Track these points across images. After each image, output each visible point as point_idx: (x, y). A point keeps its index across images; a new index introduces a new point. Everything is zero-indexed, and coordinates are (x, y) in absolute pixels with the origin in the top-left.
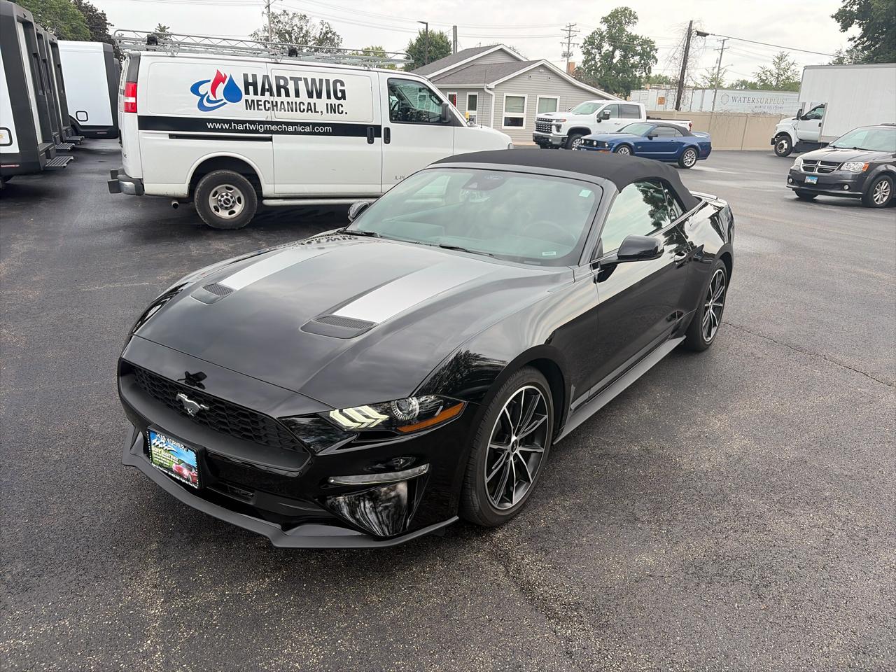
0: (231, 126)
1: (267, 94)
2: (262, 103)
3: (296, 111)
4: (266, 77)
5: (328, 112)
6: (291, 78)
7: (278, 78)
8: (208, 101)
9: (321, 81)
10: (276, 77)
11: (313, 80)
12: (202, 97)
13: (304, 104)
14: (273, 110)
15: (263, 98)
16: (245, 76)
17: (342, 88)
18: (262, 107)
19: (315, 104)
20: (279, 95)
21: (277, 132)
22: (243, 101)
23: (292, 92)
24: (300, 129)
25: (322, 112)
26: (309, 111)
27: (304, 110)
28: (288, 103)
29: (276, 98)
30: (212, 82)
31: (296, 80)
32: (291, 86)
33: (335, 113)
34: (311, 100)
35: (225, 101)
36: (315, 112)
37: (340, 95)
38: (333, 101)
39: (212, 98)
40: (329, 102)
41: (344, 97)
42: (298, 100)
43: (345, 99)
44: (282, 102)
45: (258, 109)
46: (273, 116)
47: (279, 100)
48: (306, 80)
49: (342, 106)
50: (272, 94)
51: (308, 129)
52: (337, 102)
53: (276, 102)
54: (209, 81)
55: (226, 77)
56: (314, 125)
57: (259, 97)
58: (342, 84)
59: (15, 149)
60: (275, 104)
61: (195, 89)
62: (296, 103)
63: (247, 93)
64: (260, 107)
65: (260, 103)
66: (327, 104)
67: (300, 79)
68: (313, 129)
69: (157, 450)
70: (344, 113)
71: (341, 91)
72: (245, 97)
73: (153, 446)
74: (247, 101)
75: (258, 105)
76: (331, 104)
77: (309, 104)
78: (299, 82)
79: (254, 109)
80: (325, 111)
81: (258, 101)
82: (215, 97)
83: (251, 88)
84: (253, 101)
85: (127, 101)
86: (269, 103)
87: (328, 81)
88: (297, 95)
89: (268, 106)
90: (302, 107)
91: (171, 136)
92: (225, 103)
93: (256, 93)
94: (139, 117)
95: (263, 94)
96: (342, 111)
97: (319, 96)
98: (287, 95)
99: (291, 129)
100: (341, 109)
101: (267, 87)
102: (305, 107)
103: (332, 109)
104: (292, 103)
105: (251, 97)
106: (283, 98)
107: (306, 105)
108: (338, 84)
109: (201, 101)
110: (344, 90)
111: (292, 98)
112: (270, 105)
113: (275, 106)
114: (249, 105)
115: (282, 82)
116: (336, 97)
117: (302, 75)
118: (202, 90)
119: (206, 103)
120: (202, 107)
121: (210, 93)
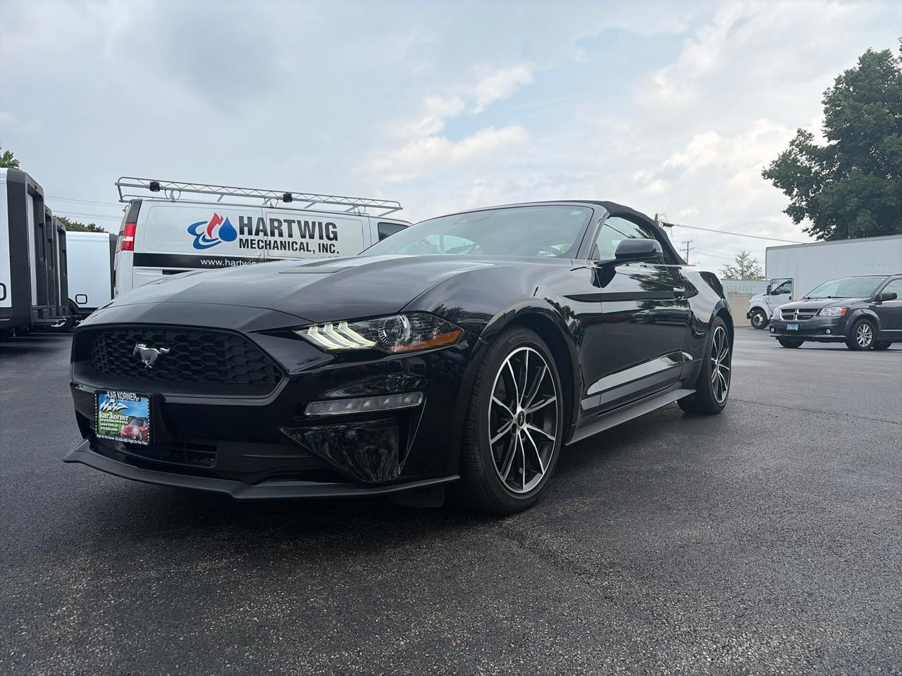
0: (224, 262)
1: (262, 234)
2: (256, 242)
3: (289, 250)
4: (261, 220)
5: (320, 251)
6: (285, 221)
7: (272, 221)
8: (204, 239)
9: (314, 223)
10: (270, 219)
11: (306, 223)
12: (198, 236)
13: (296, 244)
14: (266, 248)
15: (257, 238)
16: (241, 218)
17: (334, 230)
18: (256, 246)
19: (307, 243)
20: (273, 234)
22: (237, 240)
23: (285, 232)
25: (314, 251)
26: (302, 250)
27: (297, 249)
28: (281, 242)
29: (270, 238)
30: (209, 223)
31: (290, 222)
32: (285, 227)
33: (327, 252)
34: (303, 240)
35: (220, 240)
36: (308, 250)
37: (332, 236)
38: (325, 241)
39: (208, 237)
40: (321, 242)
41: (335, 238)
42: (291, 240)
43: (336, 240)
44: (275, 242)
45: (252, 247)
46: (266, 254)
47: (272, 239)
48: (299, 222)
49: (334, 246)
50: (266, 234)
52: (329, 242)
53: (270, 241)
54: (206, 222)
55: (222, 218)
57: (253, 237)
58: (334, 226)
59: (7, 303)
60: (268, 243)
61: (192, 230)
62: (289, 242)
63: (242, 232)
64: (254, 246)
65: (254, 242)
66: (319, 244)
67: (294, 221)
69: (106, 415)
70: (336, 252)
71: (332, 232)
72: (239, 236)
73: (100, 413)
74: (241, 240)
75: (252, 244)
76: (323, 244)
77: (302, 243)
78: (293, 224)
79: (248, 247)
80: (317, 251)
81: (252, 240)
82: (210, 236)
83: (246, 229)
84: (247, 240)
85: (124, 240)
86: (262, 242)
87: (320, 224)
88: (290, 236)
89: (261, 244)
90: (295, 246)
91: (165, 272)
92: (220, 242)
93: (250, 233)
94: (135, 254)
95: (257, 234)
96: (334, 251)
97: (312, 237)
98: (281, 235)
100: (333, 248)
101: (261, 228)
102: (298, 246)
103: (325, 248)
104: (285, 242)
105: (246, 236)
106: (277, 238)
107: (299, 244)
108: (331, 227)
109: (197, 240)
110: (336, 232)
111: (286, 238)
112: (263, 244)
113: (268, 245)
114: (243, 244)
115: (276, 224)
116: (329, 238)
117: (295, 218)
118: (198, 231)
119: (201, 242)
120: (197, 245)
121: (206, 233)
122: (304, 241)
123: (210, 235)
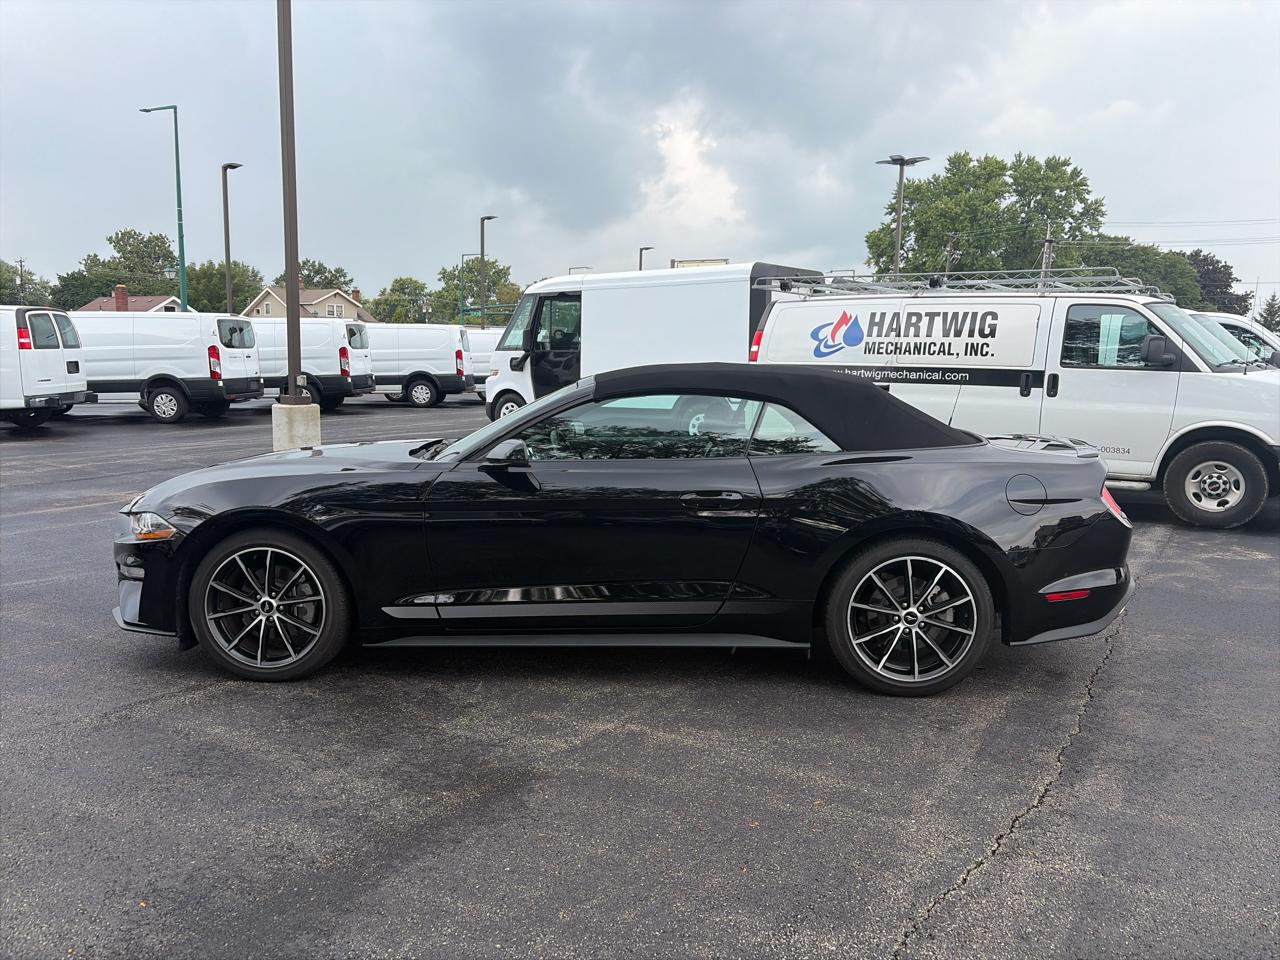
1: (893, 334)
2: (884, 346)
3: (924, 354)
4: (896, 315)
5: (966, 354)
6: (927, 314)
7: (910, 315)
8: (826, 346)
9: (966, 314)
10: (908, 313)
11: (955, 315)
12: (821, 341)
13: (935, 345)
14: (896, 354)
15: (886, 340)
16: (873, 315)
17: (994, 322)
18: (883, 351)
19: (950, 344)
20: (906, 335)
21: (896, 380)
22: (863, 344)
23: (923, 331)
24: (925, 376)
25: (958, 354)
26: (941, 354)
27: (934, 352)
28: (916, 344)
30: (836, 324)
31: (932, 316)
32: (924, 323)
33: (976, 355)
34: (945, 339)
35: (843, 345)
36: (949, 354)
37: (987, 331)
38: (977, 339)
39: (830, 342)
40: (970, 340)
41: (992, 334)
42: (929, 340)
43: (993, 336)
44: (908, 344)
45: (878, 353)
46: (894, 359)
47: (903, 340)
48: (945, 315)
49: (988, 346)
50: (898, 335)
51: (936, 376)
52: (982, 341)
53: (901, 343)
54: (832, 323)
55: (851, 317)
56: (945, 371)
57: (882, 339)
58: (995, 316)
60: (899, 345)
61: (815, 335)
62: (925, 344)
64: (881, 350)
65: (882, 345)
66: (967, 344)
67: (938, 314)
68: (943, 376)
70: (990, 354)
71: (990, 326)
72: (866, 339)
74: (868, 344)
75: (879, 348)
76: (972, 344)
77: (943, 344)
78: (936, 318)
79: (874, 353)
80: (962, 353)
81: (880, 343)
83: (876, 329)
84: (874, 344)
85: (752, 350)
86: (892, 345)
87: (975, 314)
88: (929, 334)
89: (890, 348)
90: (933, 348)
92: (842, 348)
93: (880, 334)
95: (888, 335)
96: (987, 353)
97: (958, 334)
98: (917, 334)
99: (914, 376)
100: (985, 349)
101: (894, 326)
102: (937, 349)
103: (974, 350)
104: (921, 344)
105: (874, 338)
107: (939, 345)
108: (990, 317)
109: (818, 347)
110: (996, 325)
111: (923, 339)
112: (893, 348)
113: (897, 349)
114: (869, 350)
115: (914, 319)
116: (982, 334)
117: (941, 309)
118: (821, 336)
119: (823, 349)
120: (818, 353)
121: (829, 338)
122: (946, 341)
123: (833, 340)
